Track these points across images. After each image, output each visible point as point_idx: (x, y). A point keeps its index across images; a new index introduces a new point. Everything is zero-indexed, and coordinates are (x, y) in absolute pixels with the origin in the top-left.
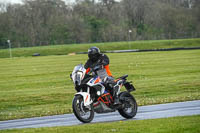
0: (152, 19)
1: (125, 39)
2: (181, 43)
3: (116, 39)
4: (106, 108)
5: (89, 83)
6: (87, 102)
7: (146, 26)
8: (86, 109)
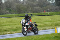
0: (13, 8)
1: (5, 14)
2: (22, 15)
3: (3, 14)
4: (30, 31)
5: (26, 24)
6: (26, 30)
7: (12, 10)
8: (25, 32)
